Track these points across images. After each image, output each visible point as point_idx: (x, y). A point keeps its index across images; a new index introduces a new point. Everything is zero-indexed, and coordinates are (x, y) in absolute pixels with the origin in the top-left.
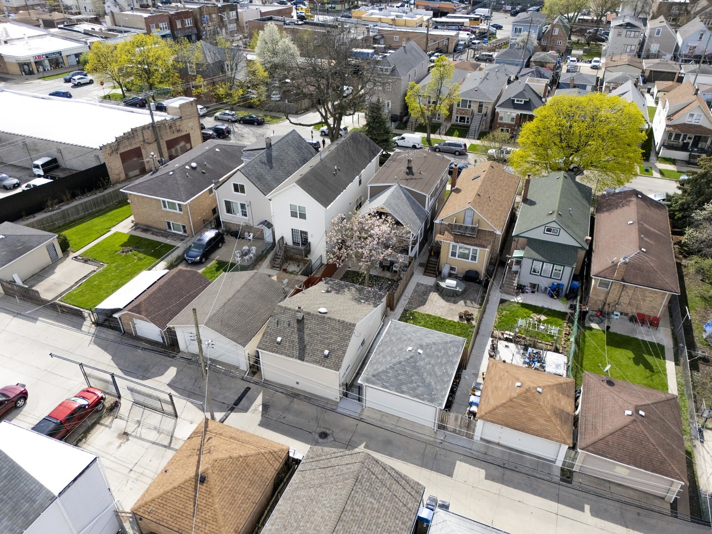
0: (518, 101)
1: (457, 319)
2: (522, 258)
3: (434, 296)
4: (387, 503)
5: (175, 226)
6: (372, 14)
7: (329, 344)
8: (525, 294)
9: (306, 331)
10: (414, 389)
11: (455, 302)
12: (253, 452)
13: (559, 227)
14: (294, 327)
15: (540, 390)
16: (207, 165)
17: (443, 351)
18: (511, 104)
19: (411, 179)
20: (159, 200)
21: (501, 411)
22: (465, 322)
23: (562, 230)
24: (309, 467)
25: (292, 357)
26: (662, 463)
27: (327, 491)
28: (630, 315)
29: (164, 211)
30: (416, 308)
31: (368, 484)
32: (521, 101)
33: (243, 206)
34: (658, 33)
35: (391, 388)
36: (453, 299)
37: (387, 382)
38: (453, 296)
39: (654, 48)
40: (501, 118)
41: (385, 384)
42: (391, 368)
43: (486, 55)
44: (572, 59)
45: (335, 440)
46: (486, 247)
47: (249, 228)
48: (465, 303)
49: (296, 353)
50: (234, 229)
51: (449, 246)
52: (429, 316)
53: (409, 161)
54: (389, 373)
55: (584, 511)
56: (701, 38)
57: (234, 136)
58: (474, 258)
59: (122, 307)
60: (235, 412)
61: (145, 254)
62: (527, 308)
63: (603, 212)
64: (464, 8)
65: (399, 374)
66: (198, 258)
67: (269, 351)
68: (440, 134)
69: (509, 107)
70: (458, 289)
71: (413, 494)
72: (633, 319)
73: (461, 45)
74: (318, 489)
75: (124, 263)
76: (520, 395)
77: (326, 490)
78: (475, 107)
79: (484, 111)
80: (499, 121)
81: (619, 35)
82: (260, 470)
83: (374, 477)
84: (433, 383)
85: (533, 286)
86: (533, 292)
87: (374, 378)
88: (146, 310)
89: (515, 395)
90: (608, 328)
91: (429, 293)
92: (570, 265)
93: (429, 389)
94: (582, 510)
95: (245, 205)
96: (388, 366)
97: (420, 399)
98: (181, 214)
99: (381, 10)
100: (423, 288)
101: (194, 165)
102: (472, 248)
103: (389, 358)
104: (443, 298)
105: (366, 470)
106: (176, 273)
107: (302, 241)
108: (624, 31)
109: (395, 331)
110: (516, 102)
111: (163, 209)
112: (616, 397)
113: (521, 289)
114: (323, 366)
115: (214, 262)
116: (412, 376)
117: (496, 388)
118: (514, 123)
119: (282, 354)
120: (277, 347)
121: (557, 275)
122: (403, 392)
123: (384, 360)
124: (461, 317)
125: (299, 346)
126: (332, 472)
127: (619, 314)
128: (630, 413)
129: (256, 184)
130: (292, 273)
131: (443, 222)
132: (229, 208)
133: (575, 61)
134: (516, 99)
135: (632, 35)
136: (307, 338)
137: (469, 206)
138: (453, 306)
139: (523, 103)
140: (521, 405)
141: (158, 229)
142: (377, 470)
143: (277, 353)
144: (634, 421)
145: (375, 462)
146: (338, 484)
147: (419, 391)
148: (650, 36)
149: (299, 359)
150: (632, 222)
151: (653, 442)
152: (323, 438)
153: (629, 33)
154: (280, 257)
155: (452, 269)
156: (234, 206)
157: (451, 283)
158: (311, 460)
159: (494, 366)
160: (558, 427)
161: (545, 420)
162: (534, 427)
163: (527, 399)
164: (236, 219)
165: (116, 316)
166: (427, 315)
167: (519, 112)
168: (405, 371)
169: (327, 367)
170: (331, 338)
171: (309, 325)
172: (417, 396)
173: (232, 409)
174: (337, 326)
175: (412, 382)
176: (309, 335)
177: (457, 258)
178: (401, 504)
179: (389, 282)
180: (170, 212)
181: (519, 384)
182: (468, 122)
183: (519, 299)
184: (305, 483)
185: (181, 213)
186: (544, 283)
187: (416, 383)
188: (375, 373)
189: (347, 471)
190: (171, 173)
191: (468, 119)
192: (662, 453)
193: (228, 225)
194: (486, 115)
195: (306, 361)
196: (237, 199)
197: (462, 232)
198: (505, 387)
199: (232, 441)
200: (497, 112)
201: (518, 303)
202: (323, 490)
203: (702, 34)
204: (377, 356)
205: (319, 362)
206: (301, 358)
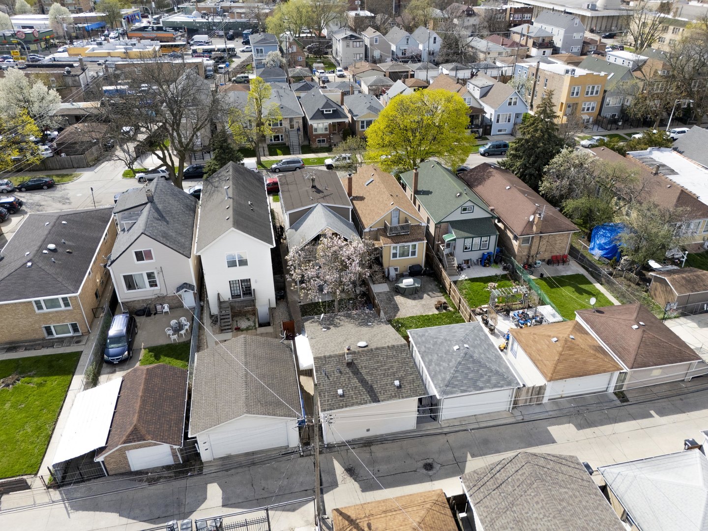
0: (326, 111)
1: (437, 312)
2: (454, 240)
3: (399, 299)
4: (572, 485)
5: (58, 329)
6: (93, 49)
7: (394, 374)
8: (464, 271)
9: (363, 371)
10: (489, 381)
11: (422, 298)
12: (423, 512)
13: (473, 204)
14: (348, 373)
15: (572, 337)
16: (66, 242)
17: (478, 339)
18: (320, 115)
19: (325, 196)
20: (30, 302)
21: (559, 367)
22: (444, 311)
23: (475, 206)
24: (482, 495)
25: (366, 403)
26: (680, 353)
27: (525, 505)
28: (547, 260)
29: (40, 314)
30: (395, 316)
31: (549, 478)
32: (330, 111)
33: (150, 275)
34: (376, 41)
35: (469, 389)
36: (416, 296)
37: (462, 386)
38: (416, 293)
39: (377, 54)
40: (316, 130)
41: (462, 388)
42: (456, 371)
43: (243, 77)
44: (320, 71)
45: (442, 466)
46: (423, 240)
47: (161, 299)
48: (429, 295)
49: (367, 397)
50: (138, 307)
51: (390, 249)
52: (412, 317)
53: (313, 180)
54: (457, 377)
55: (653, 417)
56: (407, 43)
57: (27, 207)
58: (414, 253)
59: (103, 445)
60: (326, 493)
61: (41, 376)
62: (477, 281)
63: (477, 186)
64: (182, 36)
65: (467, 374)
66: (126, 353)
67: (337, 408)
68: (264, 156)
69: (321, 119)
70: (417, 285)
71: (577, 467)
72: (549, 262)
73: (210, 71)
74: (515, 508)
75: (22, 398)
76: (563, 347)
77: (523, 505)
78: (286, 124)
79: (296, 127)
80: (314, 133)
81: (348, 46)
82: (443, 525)
83: (545, 469)
84: (498, 369)
85: (467, 262)
86: (469, 267)
87: (448, 388)
88: (149, 432)
89: (561, 349)
90: (542, 275)
91: (393, 298)
92: (494, 233)
93: (500, 375)
94: (651, 416)
95: (153, 273)
96: (452, 371)
97: (499, 387)
98: (68, 310)
99: (100, 44)
100: (385, 297)
101: (52, 246)
102: (410, 244)
103: (445, 365)
104: (408, 298)
105: (536, 467)
106: (146, 375)
107: (243, 291)
108: (351, 43)
109: (423, 339)
110: (325, 113)
111: (37, 311)
112: (615, 320)
113: (460, 268)
114: (403, 397)
115: (143, 352)
116: (478, 370)
117: (539, 350)
118: (328, 132)
119: (353, 405)
120: (342, 401)
121: (485, 245)
122: (481, 389)
123: (442, 368)
124: (437, 308)
125: (366, 389)
126: (510, 487)
127: (540, 262)
128: (635, 327)
129: (168, 245)
130: (247, 329)
131: (372, 229)
132: (130, 282)
133: (323, 73)
134: (324, 110)
135: (358, 45)
136: (368, 378)
137: (394, 207)
138: (423, 302)
139: (331, 112)
140: (570, 355)
141: (30, 341)
142: (542, 462)
143: (346, 406)
144: (644, 331)
145: (535, 457)
146: (528, 493)
147: (494, 380)
148: (371, 45)
149: (374, 402)
150: (509, 187)
151: (664, 340)
152: (430, 470)
153: (355, 43)
154: (230, 316)
155: (396, 269)
156: (137, 280)
157: (407, 282)
158: (476, 488)
159: (519, 334)
160: (605, 360)
161: (594, 359)
162: (591, 368)
163: (571, 349)
164: (144, 293)
165: (99, 459)
166: (410, 317)
167: (331, 121)
168: (469, 368)
169: (407, 397)
170: (392, 367)
171: (362, 364)
172: (495, 386)
173: (322, 492)
174: (390, 353)
175: (482, 376)
176: (368, 373)
177: (398, 258)
178: (580, 480)
179: (351, 302)
180: (49, 313)
181: (555, 339)
182: (282, 140)
183: (463, 277)
184: (495, 511)
185: (70, 308)
186: (475, 256)
187: (486, 375)
188: (446, 382)
189: (524, 478)
190: (29, 264)
191: (281, 136)
192: (675, 346)
193: (129, 305)
194: (298, 130)
195: (383, 401)
196: (140, 269)
197: (396, 232)
198: (545, 347)
199: (390, 514)
200: (311, 125)
201: (466, 280)
202: (521, 507)
203: (408, 39)
204: (431, 368)
205: (395, 396)
206: (375, 399)
